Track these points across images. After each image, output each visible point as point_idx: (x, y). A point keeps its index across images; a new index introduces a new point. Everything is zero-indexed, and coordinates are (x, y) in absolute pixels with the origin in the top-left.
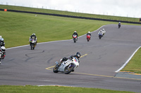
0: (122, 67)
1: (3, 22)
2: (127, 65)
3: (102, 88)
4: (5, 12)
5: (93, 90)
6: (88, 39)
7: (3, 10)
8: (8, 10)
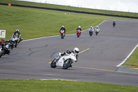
0: (124, 62)
1: (7, 17)
2: (128, 59)
3: (104, 83)
4: (9, 7)
5: (95, 84)
6: (79, 34)
7: (7, 5)
8: (12, 5)
